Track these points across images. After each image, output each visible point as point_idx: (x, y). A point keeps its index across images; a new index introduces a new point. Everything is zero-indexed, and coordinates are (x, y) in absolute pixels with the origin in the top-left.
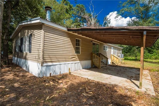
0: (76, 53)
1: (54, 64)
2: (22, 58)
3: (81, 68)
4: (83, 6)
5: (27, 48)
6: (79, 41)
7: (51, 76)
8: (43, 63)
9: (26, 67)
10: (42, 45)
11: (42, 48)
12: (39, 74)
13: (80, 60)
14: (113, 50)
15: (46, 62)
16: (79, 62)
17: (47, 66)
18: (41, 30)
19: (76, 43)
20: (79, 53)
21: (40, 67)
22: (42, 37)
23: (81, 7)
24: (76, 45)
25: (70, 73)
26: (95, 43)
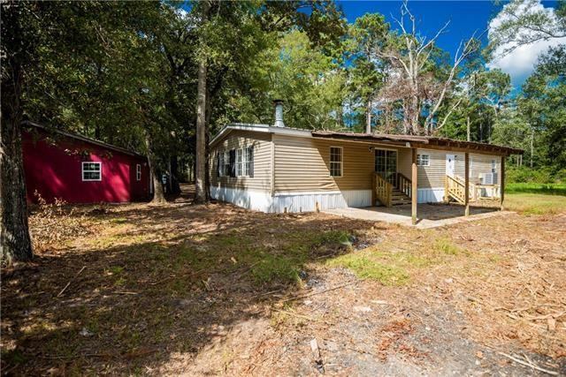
0: (331, 174)
1: (292, 194)
2: (235, 188)
3: (346, 205)
4: (378, 19)
5: (244, 169)
6: (337, 151)
7: (285, 212)
8: (274, 192)
9: (245, 200)
10: (272, 166)
11: (272, 169)
12: (269, 208)
13: (341, 190)
14: (453, 162)
15: (279, 190)
16: (339, 192)
17: (280, 196)
18: (270, 141)
19: (332, 156)
20: (340, 175)
21: (271, 198)
22: (272, 152)
23: (372, 25)
24: (332, 160)
25: (318, 211)
26: (384, 151)
